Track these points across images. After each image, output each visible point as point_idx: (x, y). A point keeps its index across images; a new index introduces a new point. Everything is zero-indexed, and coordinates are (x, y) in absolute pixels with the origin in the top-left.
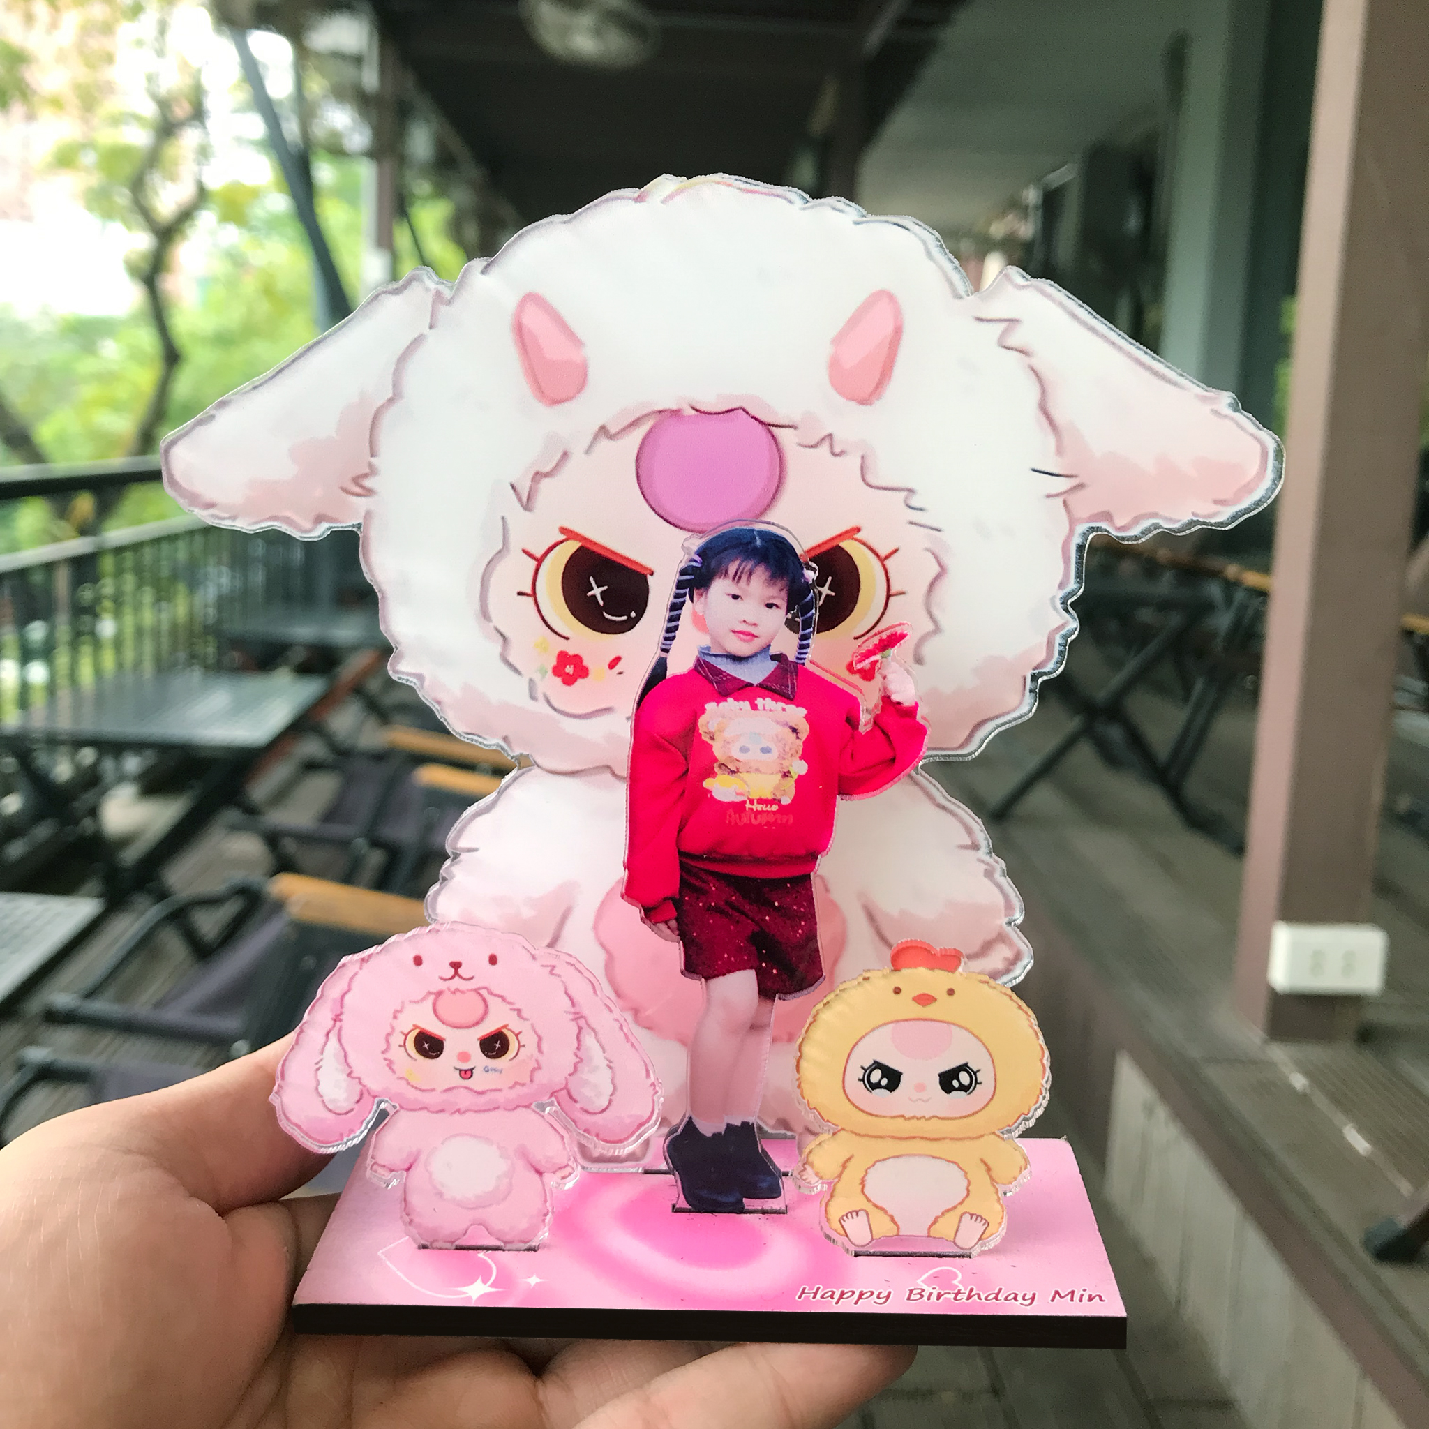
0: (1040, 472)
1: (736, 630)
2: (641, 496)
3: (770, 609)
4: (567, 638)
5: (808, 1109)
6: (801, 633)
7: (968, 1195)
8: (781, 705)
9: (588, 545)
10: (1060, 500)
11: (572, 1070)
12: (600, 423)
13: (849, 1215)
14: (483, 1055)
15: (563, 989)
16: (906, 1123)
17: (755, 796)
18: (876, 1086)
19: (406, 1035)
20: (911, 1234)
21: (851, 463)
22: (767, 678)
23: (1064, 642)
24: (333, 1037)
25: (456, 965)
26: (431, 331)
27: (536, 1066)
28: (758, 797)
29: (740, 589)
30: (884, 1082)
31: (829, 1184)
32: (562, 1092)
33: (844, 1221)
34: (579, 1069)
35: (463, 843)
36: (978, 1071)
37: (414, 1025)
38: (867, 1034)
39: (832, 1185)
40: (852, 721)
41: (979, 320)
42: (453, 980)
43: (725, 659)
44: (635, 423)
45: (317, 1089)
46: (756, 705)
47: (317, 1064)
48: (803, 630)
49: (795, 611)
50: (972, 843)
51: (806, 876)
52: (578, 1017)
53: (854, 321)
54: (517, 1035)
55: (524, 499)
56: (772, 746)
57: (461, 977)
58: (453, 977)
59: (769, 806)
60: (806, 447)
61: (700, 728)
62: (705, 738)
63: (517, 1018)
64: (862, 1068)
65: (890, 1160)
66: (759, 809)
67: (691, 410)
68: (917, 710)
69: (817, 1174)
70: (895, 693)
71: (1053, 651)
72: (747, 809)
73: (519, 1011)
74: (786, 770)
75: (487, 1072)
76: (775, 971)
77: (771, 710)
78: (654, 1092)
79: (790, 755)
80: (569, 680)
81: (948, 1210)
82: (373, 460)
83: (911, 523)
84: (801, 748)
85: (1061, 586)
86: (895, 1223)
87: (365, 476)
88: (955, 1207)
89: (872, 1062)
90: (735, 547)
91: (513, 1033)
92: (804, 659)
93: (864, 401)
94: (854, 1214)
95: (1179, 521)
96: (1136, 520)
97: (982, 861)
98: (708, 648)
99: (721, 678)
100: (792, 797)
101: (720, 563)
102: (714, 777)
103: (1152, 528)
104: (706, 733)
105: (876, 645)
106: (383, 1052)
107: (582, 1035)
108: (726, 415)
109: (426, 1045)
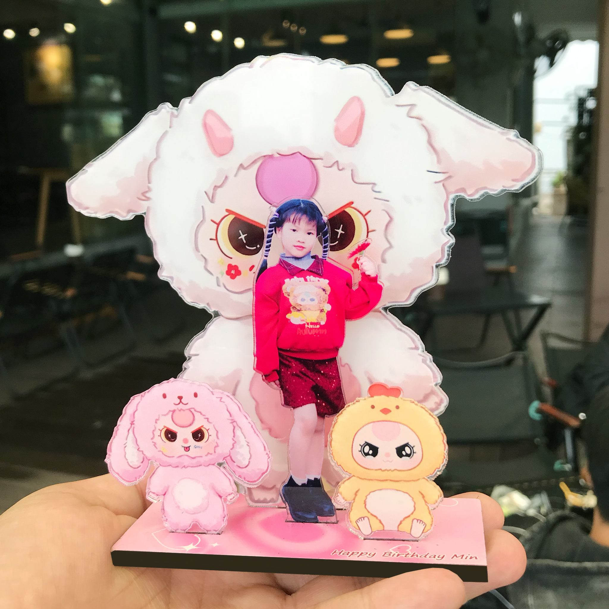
0: (431, 172)
1: (296, 245)
2: (259, 193)
3: (309, 235)
4: (231, 258)
5: (337, 465)
6: (324, 245)
7: (415, 510)
8: (317, 278)
9: (238, 217)
10: (441, 184)
11: (232, 447)
12: (240, 163)
13: (360, 519)
14: (193, 440)
15: (226, 408)
16: (383, 473)
17: (309, 321)
18: (367, 454)
19: (161, 431)
20: (390, 529)
21: (347, 173)
22: (311, 266)
23: (449, 249)
24: (131, 431)
25: (180, 398)
26: (171, 129)
27: (216, 445)
28: (310, 322)
29: (296, 226)
30: (371, 452)
31: (350, 503)
32: (228, 457)
33: (358, 522)
34: (235, 446)
35: (192, 352)
36: (414, 446)
37: (164, 426)
38: (361, 428)
39: (351, 504)
40: (349, 284)
41: (398, 106)
42: (179, 405)
43: (291, 259)
44: (254, 162)
45: (125, 456)
46: (307, 279)
47: (125, 444)
48: (324, 244)
49: (320, 235)
50: (415, 346)
51: (334, 358)
52: (233, 421)
53: (344, 110)
54: (207, 430)
55: (211, 198)
56: (315, 298)
57: (183, 403)
58: (179, 404)
59: (316, 326)
60: (327, 167)
61: (283, 290)
62: (286, 295)
63: (207, 422)
64: (360, 445)
65: (377, 491)
66: (311, 327)
67: (277, 154)
68: (377, 278)
69: (344, 498)
70: (367, 271)
71: (444, 254)
72: (306, 327)
73: (208, 419)
74: (322, 309)
75: (196, 448)
76: (324, 404)
77: (313, 281)
78: (268, 457)
79: (323, 301)
80: (233, 277)
81: (406, 518)
82: (149, 185)
83: (375, 198)
84: (327, 298)
85: (445, 223)
86: (382, 524)
87: (146, 192)
88: (409, 516)
89: (364, 442)
90: (292, 208)
91: (206, 429)
92: (326, 257)
93: (351, 145)
94: (362, 519)
95: (497, 190)
96: (477, 191)
97: (421, 355)
98: (284, 254)
99: (290, 267)
100: (325, 321)
101: (286, 216)
102: (291, 313)
103: (485, 194)
104: (286, 293)
105: (357, 249)
106: (152, 439)
107: (235, 431)
108: (292, 155)
109: (169, 435)
